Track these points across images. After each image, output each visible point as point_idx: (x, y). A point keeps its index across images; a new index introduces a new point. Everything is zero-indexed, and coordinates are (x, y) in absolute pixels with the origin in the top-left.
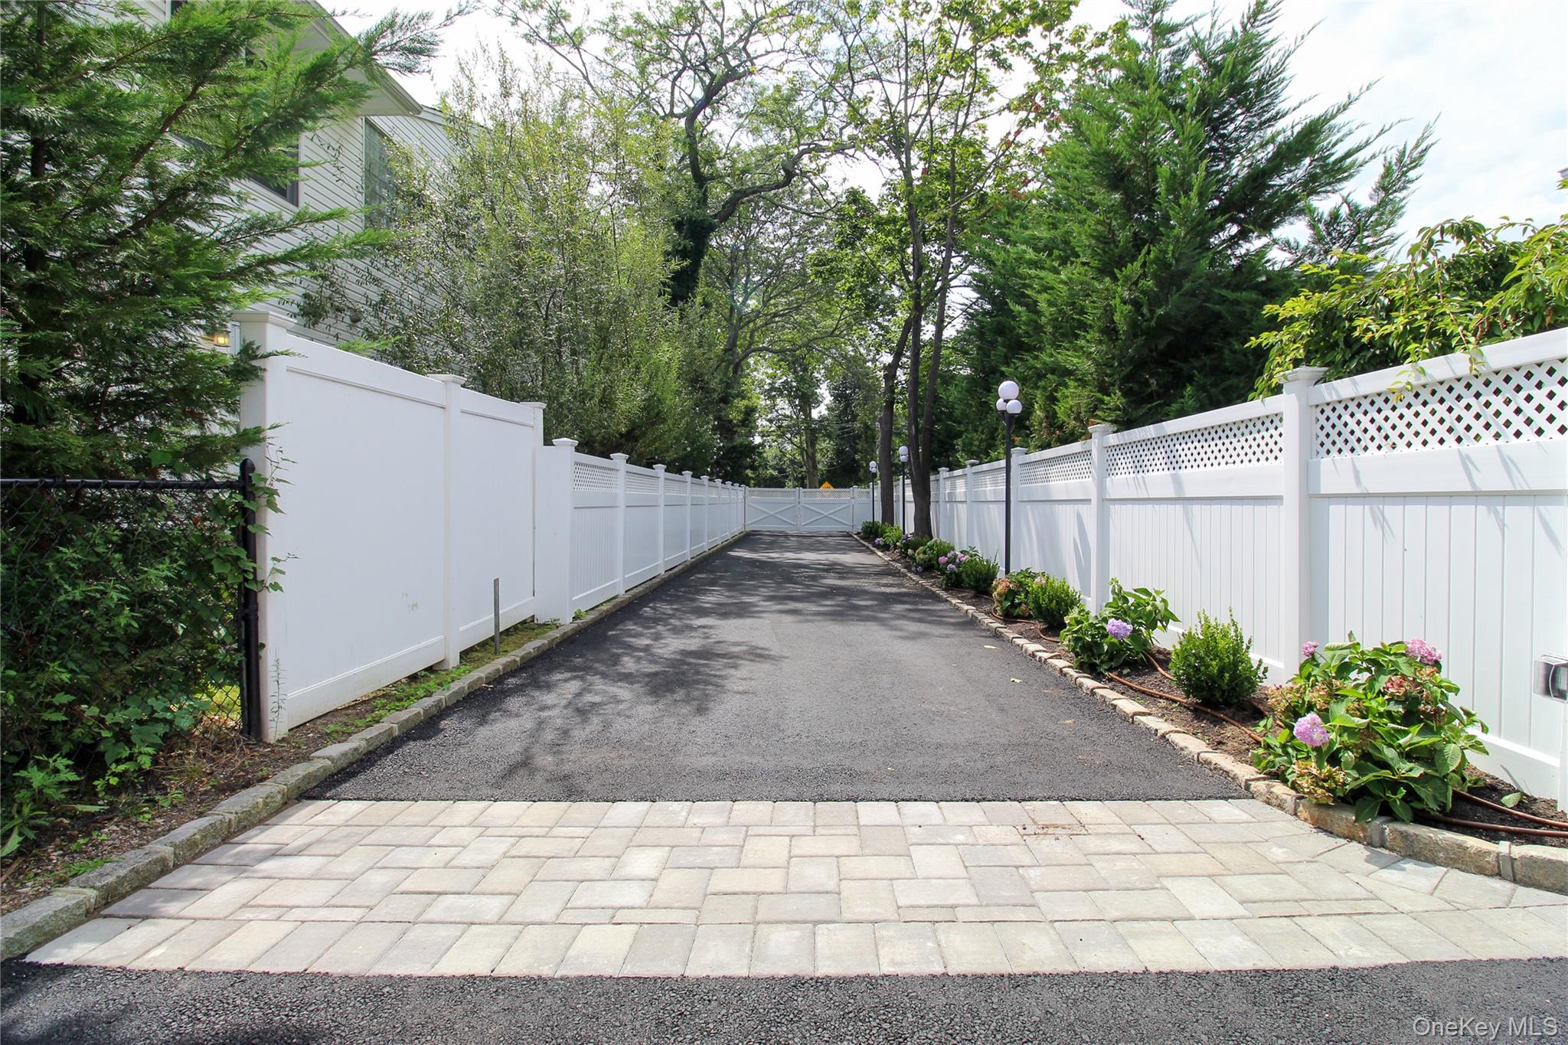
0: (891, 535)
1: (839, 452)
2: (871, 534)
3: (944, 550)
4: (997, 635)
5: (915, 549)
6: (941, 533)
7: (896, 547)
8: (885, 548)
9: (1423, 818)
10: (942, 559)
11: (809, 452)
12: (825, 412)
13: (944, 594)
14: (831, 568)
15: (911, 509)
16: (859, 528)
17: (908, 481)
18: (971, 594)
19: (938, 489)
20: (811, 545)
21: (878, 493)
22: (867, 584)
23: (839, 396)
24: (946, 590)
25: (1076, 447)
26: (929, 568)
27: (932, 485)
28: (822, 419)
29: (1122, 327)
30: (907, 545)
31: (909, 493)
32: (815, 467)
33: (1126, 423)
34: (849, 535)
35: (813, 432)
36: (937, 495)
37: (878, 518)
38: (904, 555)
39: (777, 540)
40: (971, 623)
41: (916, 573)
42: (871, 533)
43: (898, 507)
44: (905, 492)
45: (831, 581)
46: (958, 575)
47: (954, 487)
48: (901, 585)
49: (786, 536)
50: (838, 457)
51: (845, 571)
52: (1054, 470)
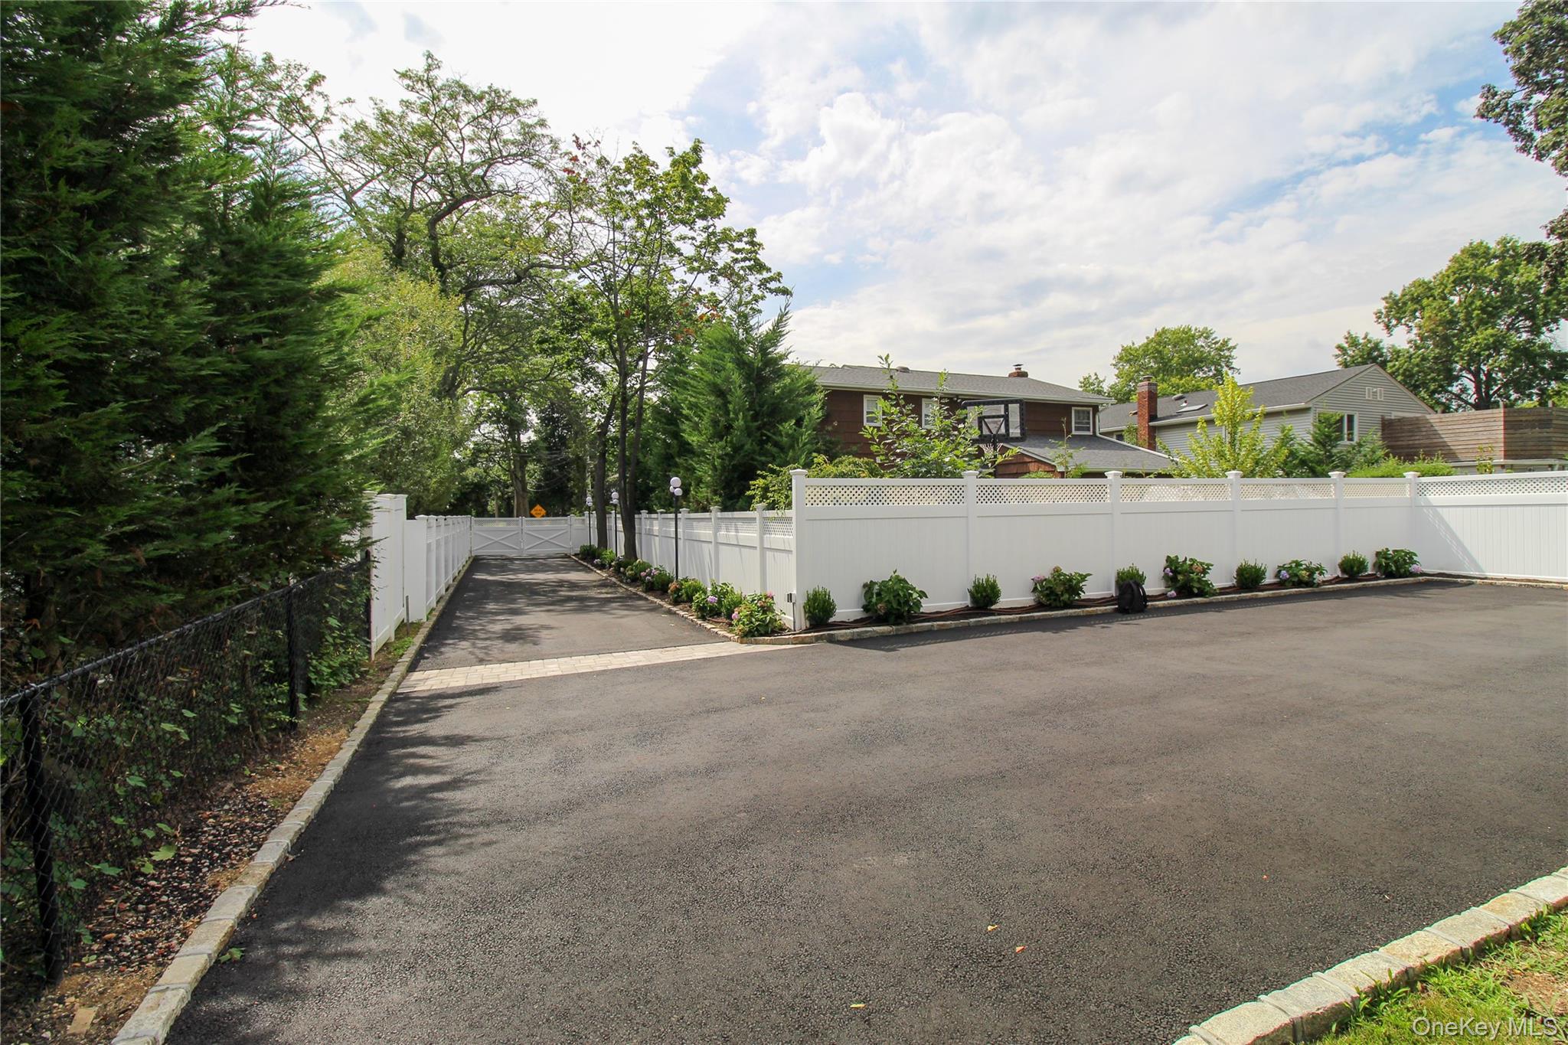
0: (607, 554)
1: (547, 475)
2: (589, 556)
3: (645, 566)
4: (669, 612)
5: (625, 568)
6: (642, 558)
7: (610, 566)
8: (602, 567)
9: (762, 635)
10: (643, 574)
11: (517, 475)
12: (534, 438)
13: (644, 595)
14: (561, 583)
15: (621, 536)
16: (578, 550)
17: (619, 516)
18: (659, 592)
19: (640, 524)
20: (535, 566)
21: (594, 522)
22: (593, 593)
23: (546, 420)
24: (645, 592)
25: (707, 515)
26: (635, 580)
27: (637, 522)
28: (533, 445)
29: (719, 467)
30: (620, 565)
31: (620, 525)
32: (524, 489)
33: (725, 509)
34: (567, 556)
35: (522, 457)
36: (640, 529)
37: (595, 543)
38: (617, 572)
39: (504, 563)
40: (656, 609)
41: (627, 584)
42: (588, 554)
43: (611, 535)
44: (615, 523)
45: (565, 593)
46: (652, 583)
47: (652, 525)
48: (615, 593)
49: (511, 560)
50: (546, 480)
51: (573, 586)
52: (702, 524)
